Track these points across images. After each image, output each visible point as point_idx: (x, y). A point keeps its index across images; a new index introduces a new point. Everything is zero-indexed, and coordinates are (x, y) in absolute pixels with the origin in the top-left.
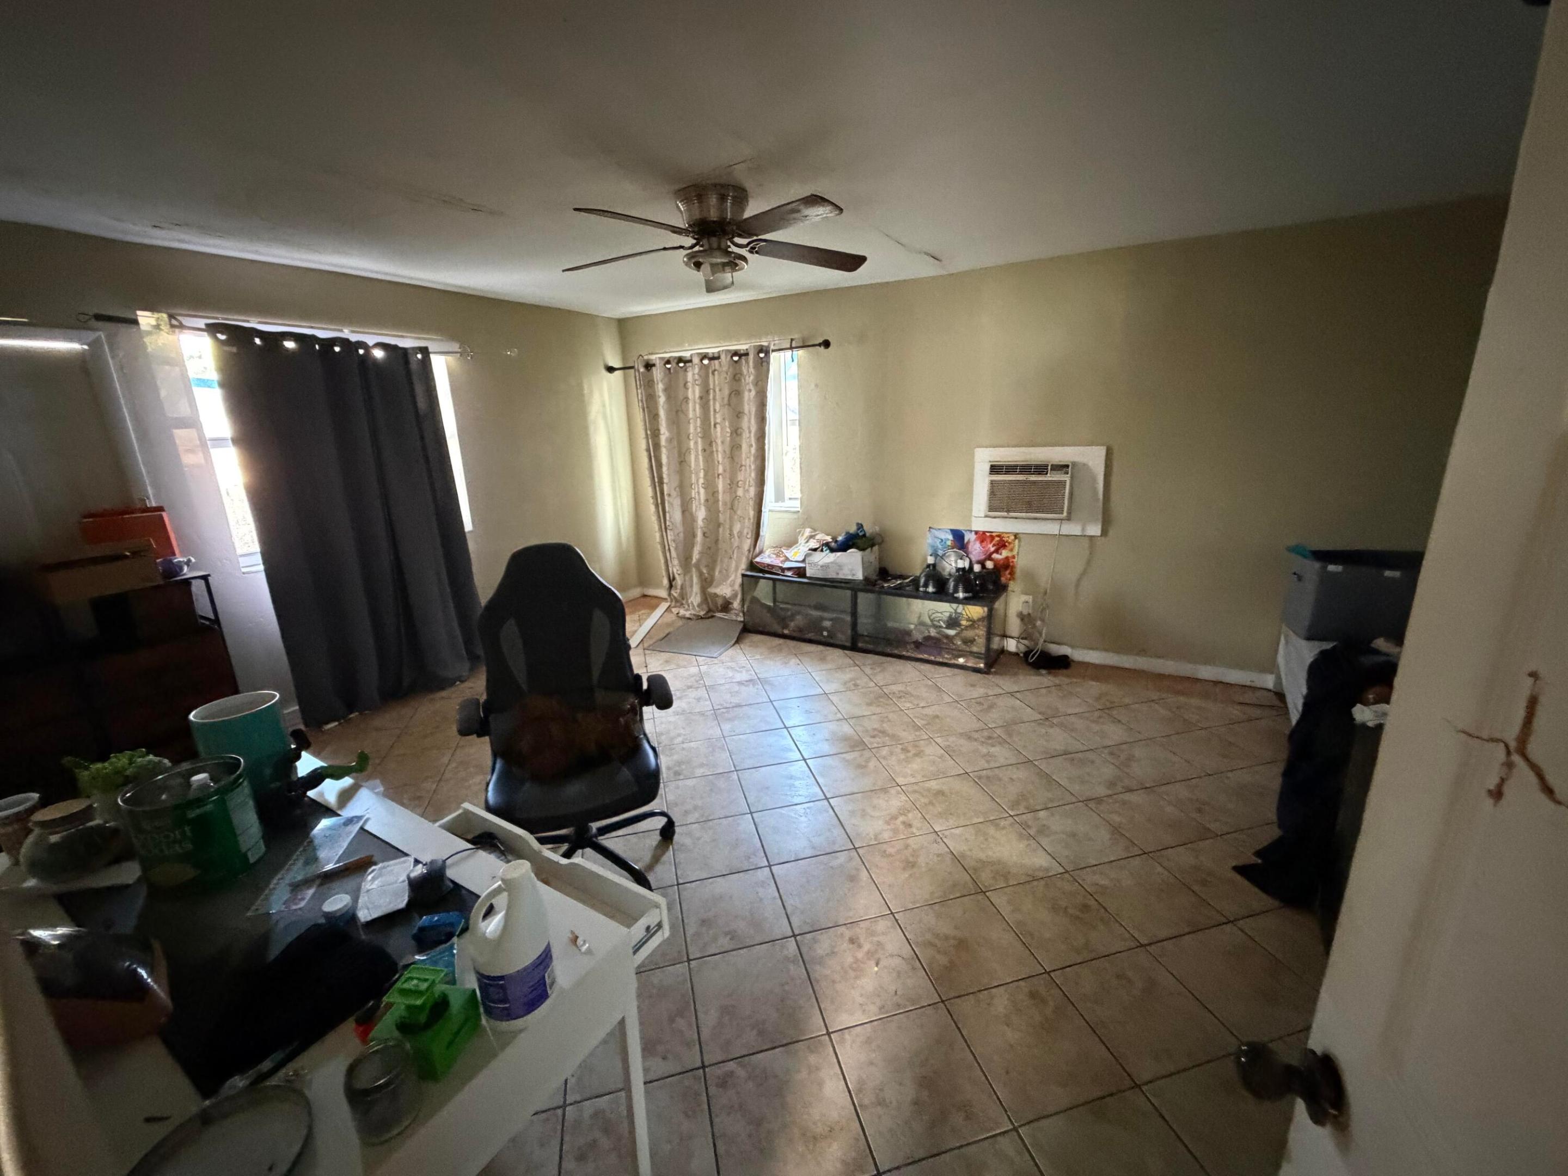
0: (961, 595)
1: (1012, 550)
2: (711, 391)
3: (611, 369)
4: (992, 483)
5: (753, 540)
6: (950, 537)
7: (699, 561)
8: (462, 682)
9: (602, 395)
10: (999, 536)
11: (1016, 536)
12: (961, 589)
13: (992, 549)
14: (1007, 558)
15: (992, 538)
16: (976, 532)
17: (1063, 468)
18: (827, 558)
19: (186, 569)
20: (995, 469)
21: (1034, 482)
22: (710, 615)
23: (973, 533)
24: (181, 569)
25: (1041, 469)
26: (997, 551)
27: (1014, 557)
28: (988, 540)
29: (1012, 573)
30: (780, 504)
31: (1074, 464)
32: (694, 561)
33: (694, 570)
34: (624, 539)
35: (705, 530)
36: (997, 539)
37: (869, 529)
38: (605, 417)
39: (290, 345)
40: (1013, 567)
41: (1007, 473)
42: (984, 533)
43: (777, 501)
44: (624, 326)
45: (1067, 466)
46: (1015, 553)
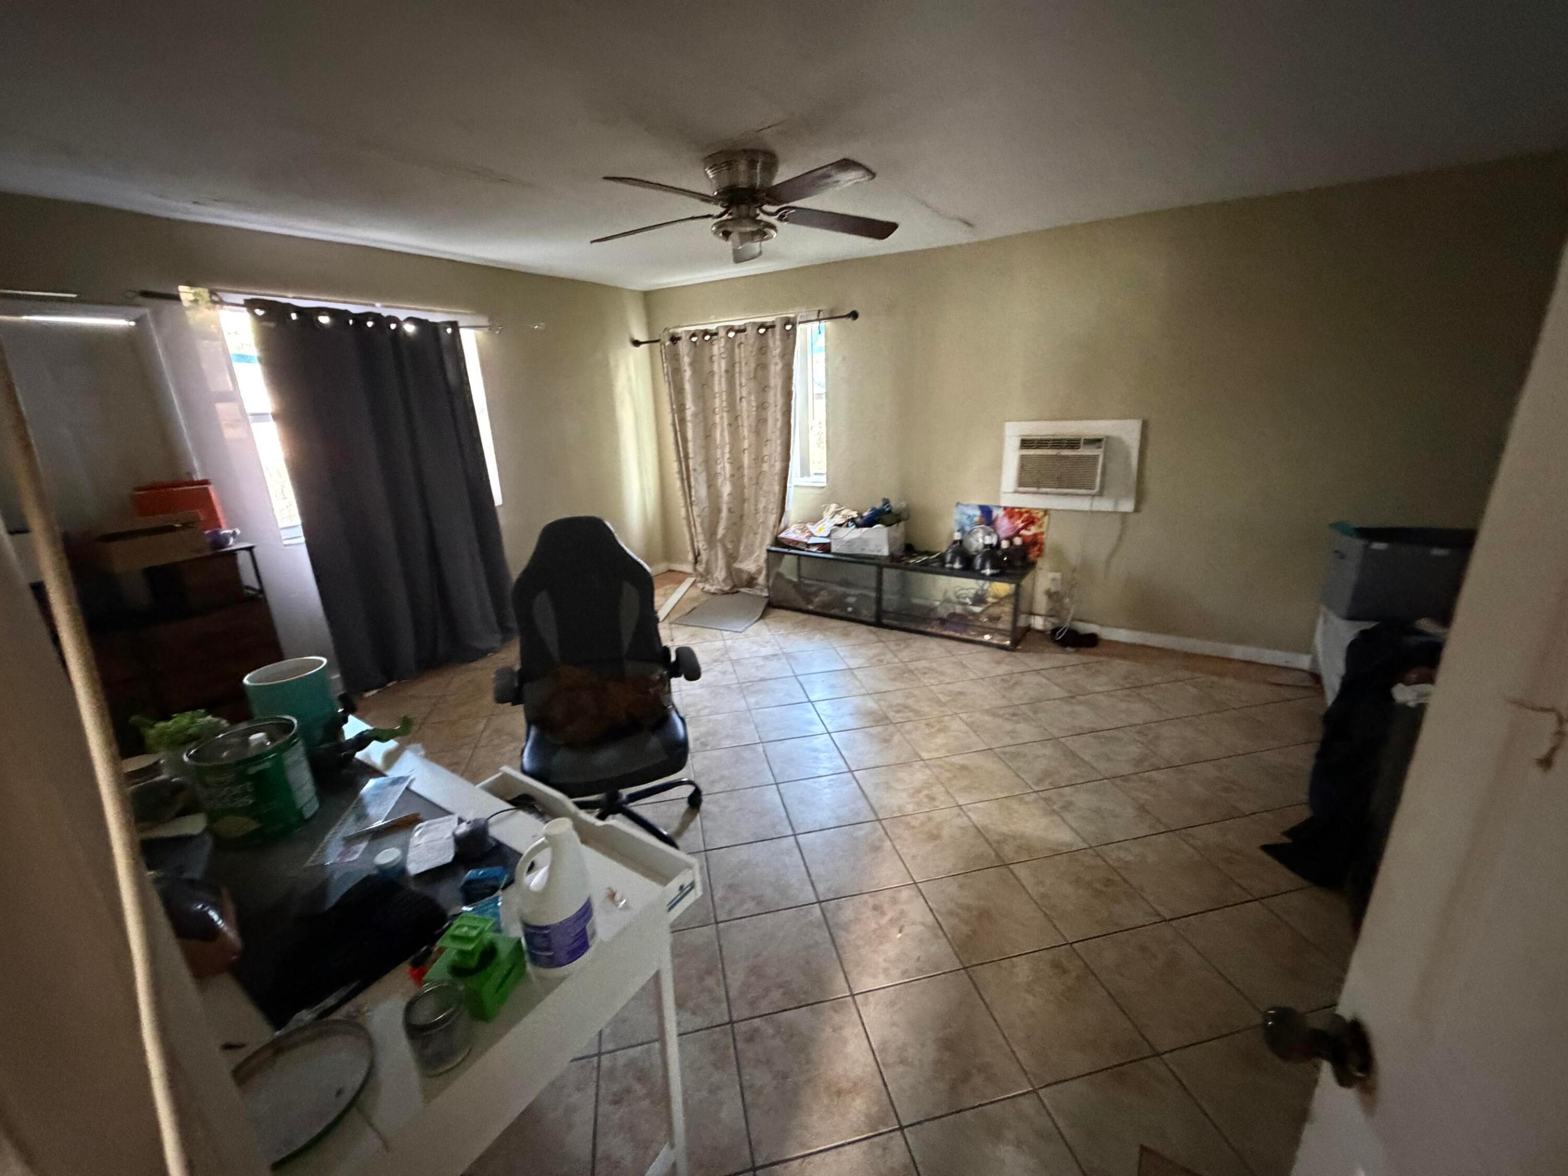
0: (988, 571)
1: (1040, 526)
2: (737, 365)
3: (636, 343)
4: (1023, 458)
5: (779, 514)
6: (978, 513)
7: (724, 536)
8: (495, 652)
9: (627, 368)
10: (1027, 512)
11: (1046, 512)
12: (988, 565)
13: (1021, 525)
14: (1035, 535)
15: (1021, 514)
16: (1005, 508)
17: (1095, 442)
18: (853, 533)
19: (232, 540)
20: (1026, 443)
21: (1067, 457)
22: (735, 590)
23: (1002, 509)
24: (227, 541)
25: (1073, 443)
26: (1025, 528)
27: (1042, 533)
28: (1017, 516)
29: (1040, 550)
30: (806, 478)
31: (1108, 437)
32: (719, 536)
33: (719, 544)
34: (650, 515)
35: (731, 505)
36: (1026, 515)
37: (896, 504)
38: (631, 391)
39: (324, 320)
40: (1042, 544)
41: (1038, 447)
42: (1013, 508)
43: (802, 475)
44: (650, 300)
45: (1099, 440)
46: (1043, 529)
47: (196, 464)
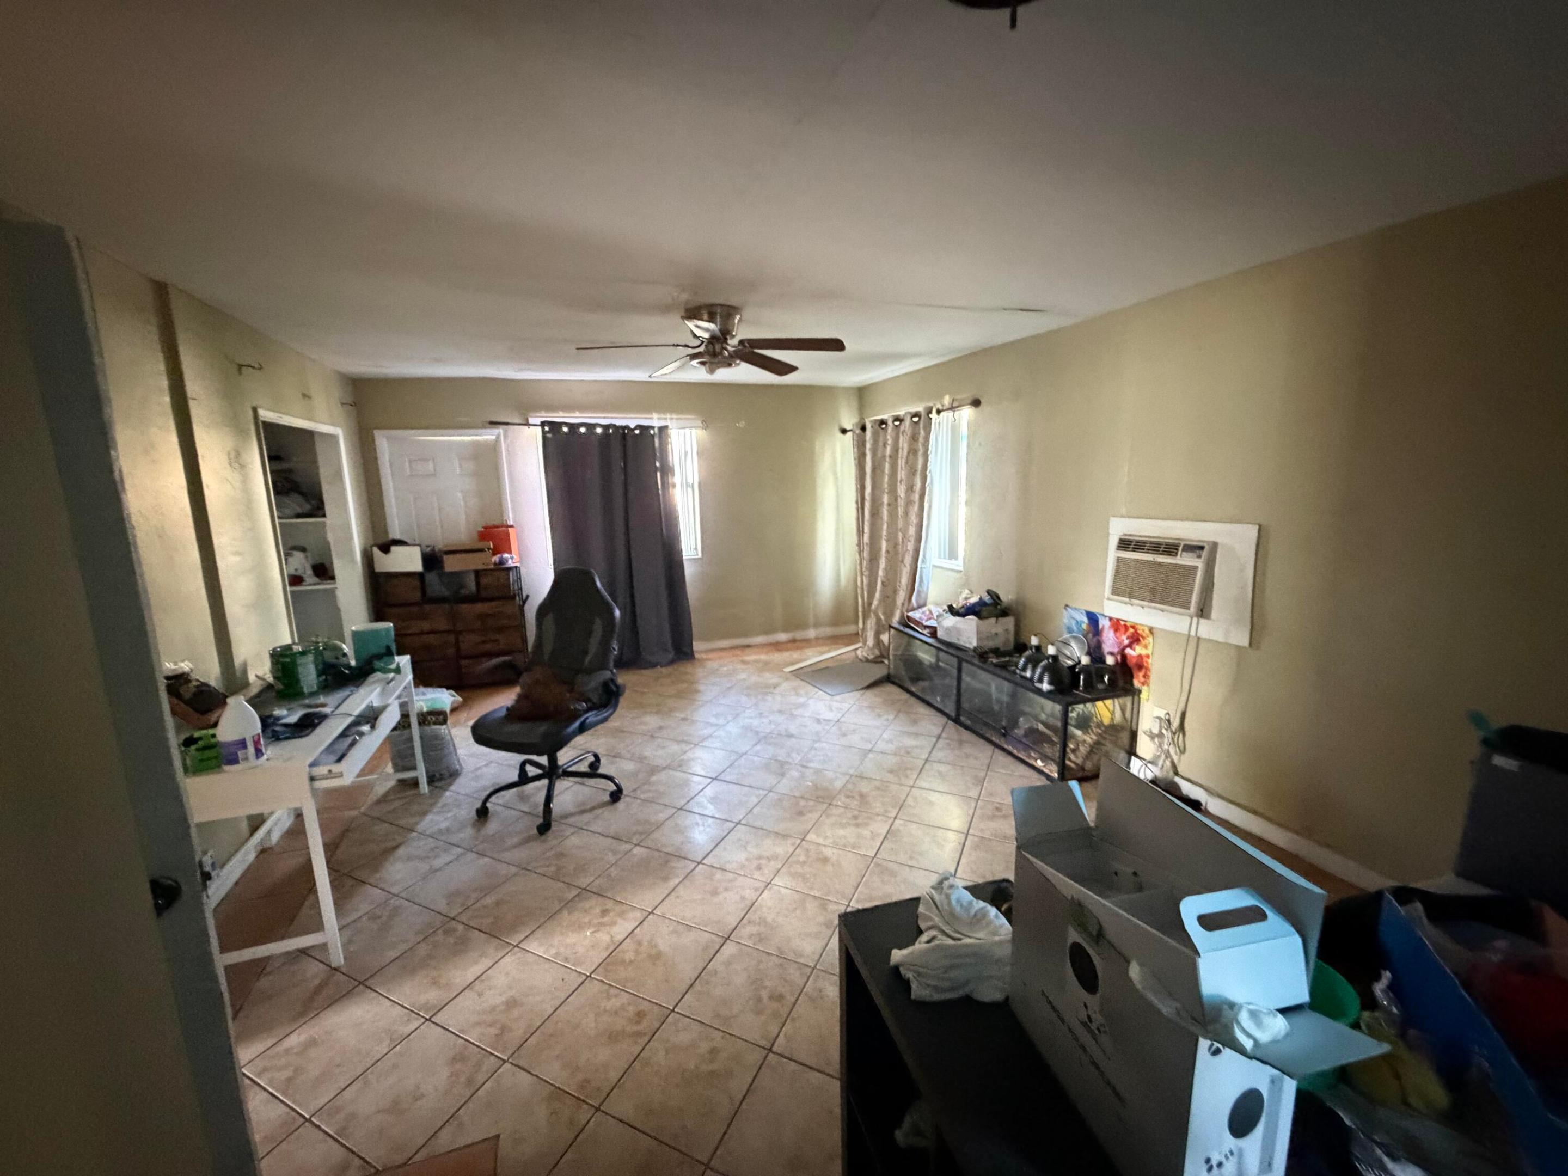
0: (1045, 686)
1: (1146, 647)
2: (900, 451)
3: (844, 431)
4: (1119, 560)
5: (908, 593)
6: (1086, 620)
7: (877, 608)
9: (834, 453)
10: (1133, 627)
11: (1151, 630)
12: (1046, 679)
13: (1126, 642)
14: (1140, 656)
15: (1126, 628)
16: (1111, 619)
17: (1195, 549)
18: (950, 621)
20: (1124, 544)
21: (1161, 564)
22: (880, 660)
23: (1107, 619)
25: (1170, 549)
26: (1130, 646)
27: (1148, 656)
28: (1123, 629)
29: (1146, 676)
30: (953, 561)
31: (1215, 546)
32: (873, 607)
33: (872, 615)
35: (885, 580)
36: (1132, 630)
37: (1007, 597)
38: (835, 473)
40: (1147, 669)
41: (1134, 550)
42: (1118, 620)
43: (950, 558)
44: (862, 394)
45: (1202, 548)
46: (1149, 651)
47: (511, 515)
